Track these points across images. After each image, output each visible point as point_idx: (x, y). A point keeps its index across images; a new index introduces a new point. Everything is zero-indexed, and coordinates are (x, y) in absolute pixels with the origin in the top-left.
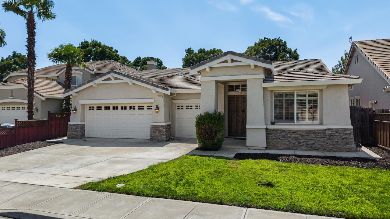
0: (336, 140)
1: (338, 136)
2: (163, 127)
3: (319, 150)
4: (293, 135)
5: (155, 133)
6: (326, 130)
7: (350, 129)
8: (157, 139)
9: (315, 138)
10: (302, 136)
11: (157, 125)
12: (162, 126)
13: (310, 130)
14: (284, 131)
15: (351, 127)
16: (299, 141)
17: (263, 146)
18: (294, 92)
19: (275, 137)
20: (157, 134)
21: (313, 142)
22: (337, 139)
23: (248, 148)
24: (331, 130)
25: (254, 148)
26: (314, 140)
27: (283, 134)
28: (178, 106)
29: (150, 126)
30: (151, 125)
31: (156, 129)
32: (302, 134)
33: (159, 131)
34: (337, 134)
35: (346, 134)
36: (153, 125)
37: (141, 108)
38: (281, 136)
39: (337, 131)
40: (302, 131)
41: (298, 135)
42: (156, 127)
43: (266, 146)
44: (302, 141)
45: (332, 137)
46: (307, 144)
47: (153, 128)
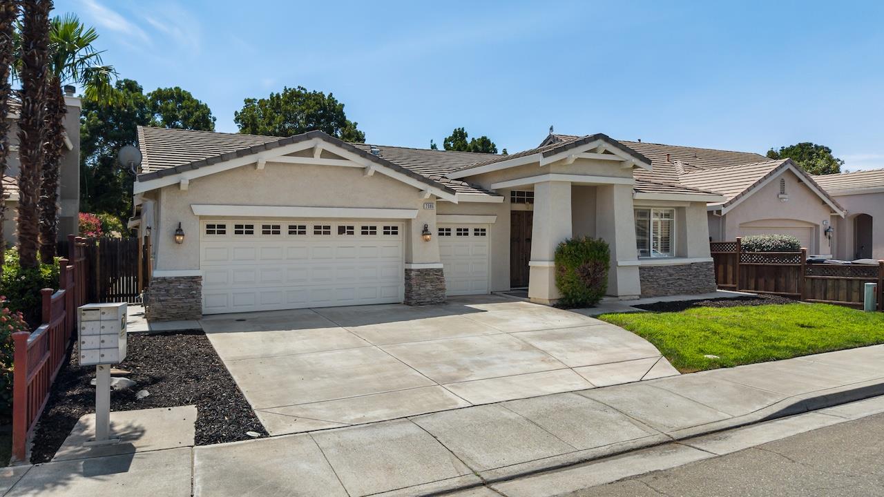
0: (701, 277)
1: (702, 272)
2: (440, 273)
3: (687, 293)
4: (662, 274)
5: (424, 286)
6: (692, 265)
7: (712, 262)
8: (428, 299)
9: (683, 277)
10: (670, 275)
11: (427, 270)
12: (437, 271)
13: (678, 266)
15: (712, 260)
16: (668, 282)
17: (637, 294)
18: (650, 210)
20: (429, 287)
21: (680, 282)
23: (620, 298)
24: (696, 265)
25: (627, 298)
26: (682, 279)
27: (651, 273)
30: (413, 270)
31: (427, 277)
33: (432, 282)
34: (701, 269)
35: (709, 270)
36: (418, 270)
37: (369, 230)
38: (649, 276)
39: (701, 265)
42: (426, 274)
43: (640, 293)
44: (671, 282)
45: (697, 274)
46: (675, 286)
47: (418, 275)
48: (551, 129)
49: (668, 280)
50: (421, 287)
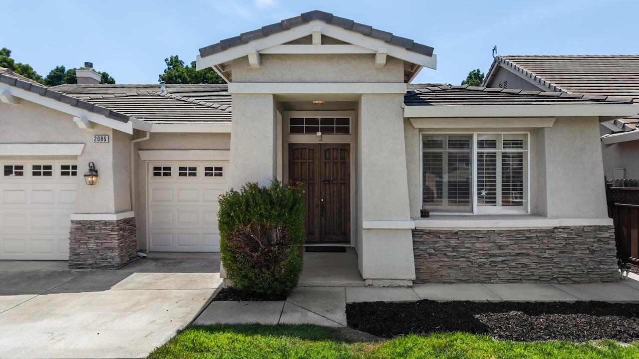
0: (578, 254)
1: (581, 243)
2: (110, 227)
3: (540, 280)
4: (478, 245)
5: (86, 244)
6: (556, 231)
7: (608, 228)
8: (90, 261)
9: (530, 252)
10: (500, 247)
11: (90, 222)
12: (106, 223)
13: (519, 232)
14: (455, 234)
15: (610, 222)
17: (408, 277)
18: (471, 136)
19: (433, 251)
20: (92, 245)
21: (525, 261)
22: (580, 252)
23: (367, 282)
24: (566, 231)
25: (382, 283)
26: (528, 255)
27: (453, 242)
28: (155, 169)
29: (69, 225)
30: (72, 222)
31: (89, 232)
32: (499, 240)
33: (97, 238)
34: (580, 239)
35: (599, 240)
36: (80, 222)
37: (42, 171)
38: (449, 246)
39: (581, 231)
40: (500, 233)
41: (490, 245)
42: (89, 228)
43: (414, 277)
44: (499, 259)
45: (569, 248)
46: (511, 268)
47: (79, 229)
48: (495, 49)
49: (495, 256)
50: (82, 244)
